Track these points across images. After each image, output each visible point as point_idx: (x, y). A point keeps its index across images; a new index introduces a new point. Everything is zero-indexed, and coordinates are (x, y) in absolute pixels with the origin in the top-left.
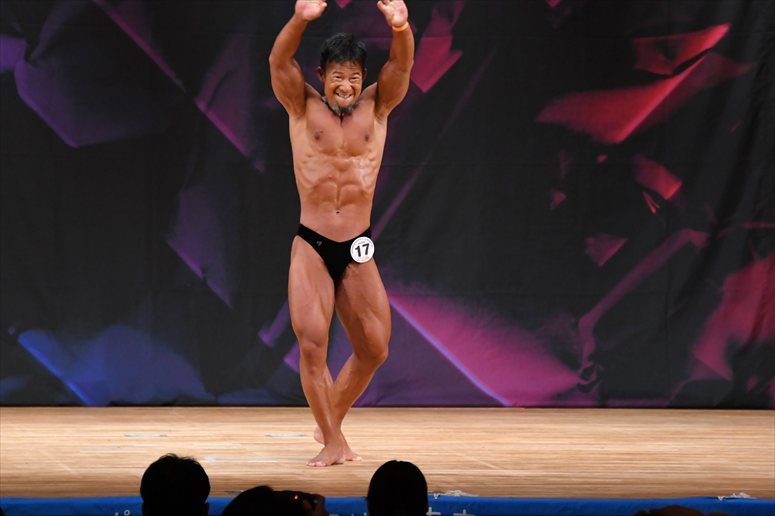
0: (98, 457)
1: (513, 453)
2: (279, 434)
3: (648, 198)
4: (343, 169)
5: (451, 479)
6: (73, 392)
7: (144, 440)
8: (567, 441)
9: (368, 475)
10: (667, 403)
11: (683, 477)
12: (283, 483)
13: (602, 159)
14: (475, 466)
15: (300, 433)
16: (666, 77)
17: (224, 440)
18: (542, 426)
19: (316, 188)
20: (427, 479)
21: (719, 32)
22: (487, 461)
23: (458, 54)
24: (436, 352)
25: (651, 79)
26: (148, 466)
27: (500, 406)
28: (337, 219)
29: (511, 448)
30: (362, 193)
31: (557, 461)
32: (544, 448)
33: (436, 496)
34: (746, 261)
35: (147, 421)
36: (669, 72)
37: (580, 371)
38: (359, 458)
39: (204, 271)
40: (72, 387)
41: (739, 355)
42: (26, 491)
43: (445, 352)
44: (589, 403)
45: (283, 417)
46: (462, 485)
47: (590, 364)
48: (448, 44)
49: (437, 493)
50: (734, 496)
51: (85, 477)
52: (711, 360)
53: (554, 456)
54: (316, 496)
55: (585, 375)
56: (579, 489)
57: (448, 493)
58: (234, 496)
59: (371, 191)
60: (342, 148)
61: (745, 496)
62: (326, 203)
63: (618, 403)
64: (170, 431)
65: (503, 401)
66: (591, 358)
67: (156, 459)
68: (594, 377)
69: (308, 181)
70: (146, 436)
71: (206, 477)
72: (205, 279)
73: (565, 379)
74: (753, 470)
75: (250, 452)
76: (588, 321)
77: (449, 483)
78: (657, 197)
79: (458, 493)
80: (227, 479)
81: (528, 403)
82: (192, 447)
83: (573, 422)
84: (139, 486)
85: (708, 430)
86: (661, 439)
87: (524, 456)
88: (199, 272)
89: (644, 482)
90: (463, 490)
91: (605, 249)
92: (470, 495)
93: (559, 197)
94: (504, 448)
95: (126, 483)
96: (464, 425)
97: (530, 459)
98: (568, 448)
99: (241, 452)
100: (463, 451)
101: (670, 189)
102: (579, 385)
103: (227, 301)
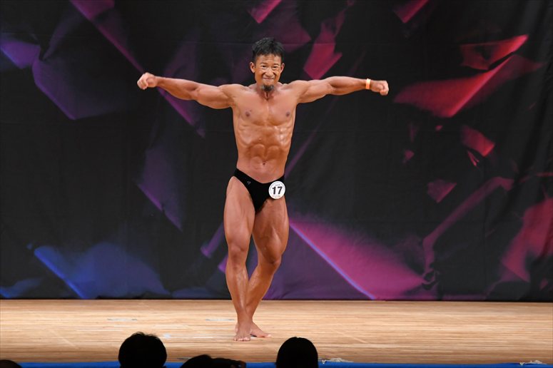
0: (89, 334)
1: (377, 332)
2: (215, 318)
3: (471, 155)
4: (269, 135)
5: (333, 350)
6: (72, 290)
7: (121, 323)
8: (415, 324)
9: (277, 347)
10: (484, 298)
11: (496, 349)
12: (217, 353)
13: (439, 128)
14: (351, 342)
15: (229, 318)
16: (483, 72)
17: (176, 322)
18: (398, 313)
19: (250, 148)
20: (318, 350)
21: (521, 40)
22: (359, 338)
23: (339, 56)
24: (324, 262)
25: (473, 73)
26: (123, 341)
27: (369, 299)
28: (263, 168)
29: (376, 328)
30: (281, 151)
31: (408, 338)
32: (399, 329)
33: (324, 362)
34: (540, 199)
35: (124, 309)
36: (486, 68)
37: (424, 275)
38: (269, 336)
39: (163, 206)
40: (72, 286)
41: (535, 265)
42: (39, 358)
43: (330, 262)
44: (430, 297)
45: (216, 307)
46: (342, 354)
47: (431, 270)
48: (332, 49)
49: (324, 360)
50: (531, 362)
51: (80, 348)
52: (515, 267)
53: (405, 334)
54: (240, 363)
55: (427, 278)
56: (423, 357)
57: (332, 360)
58: (184, 362)
59: (287, 150)
60: (268, 119)
61: (539, 362)
62: (256, 158)
63: (450, 297)
64: (139, 316)
65: (370, 296)
66: (431, 266)
67: (130, 336)
68: (433, 279)
69: (244, 143)
70: (122, 319)
71: (164, 348)
72: (164, 211)
73: (414, 281)
74: (544, 345)
75: (195, 331)
76: (430, 240)
77: (333, 353)
78: (477, 155)
79: (339, 360)
80: (179, 350)
81: (388, 298)
82: (154, 328)
83: (419, 311)
84: (118, 355)
85: (514, 316)
86: (481, 323)
87: (385, 334)
88: (160, 207)
89: (468, 353)
90: (343, 358)
91: (441, 191)
92: (347, 361)
93: (409, 154)
94: (371, 328)
95: (108, 353)
96: (343, 313)
97: (389, 336)
98: (415, 328)
99: (188, 331)
100: (342, 331)
101: (486, 149)
102: (423, 284)
103: (179, 226)
